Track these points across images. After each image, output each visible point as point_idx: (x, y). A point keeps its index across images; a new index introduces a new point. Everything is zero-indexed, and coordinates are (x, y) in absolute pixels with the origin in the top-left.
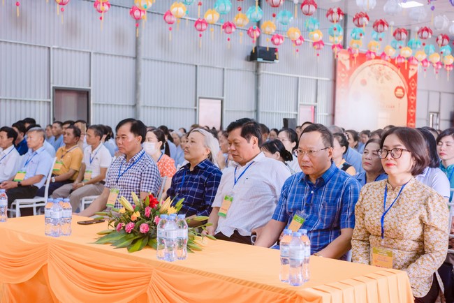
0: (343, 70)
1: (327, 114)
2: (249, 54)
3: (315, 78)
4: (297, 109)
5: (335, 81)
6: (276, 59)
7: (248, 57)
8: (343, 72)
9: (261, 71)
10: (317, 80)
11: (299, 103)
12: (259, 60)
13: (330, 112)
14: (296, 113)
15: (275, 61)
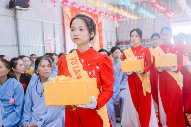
0: (68, 18)
1: (61, 45)
2: (8, 4)
3: (53, 22)
4: (44, 43)
5: (64, 25)
6: (29, 7)
7: (7, 5)
8: (68, 19)
9: (18, 16)
10: (54, 24)
11: (45, 39)
12: (17, 7)
13: (63, 44)
14: (43, 45)
15: (29, 8)
